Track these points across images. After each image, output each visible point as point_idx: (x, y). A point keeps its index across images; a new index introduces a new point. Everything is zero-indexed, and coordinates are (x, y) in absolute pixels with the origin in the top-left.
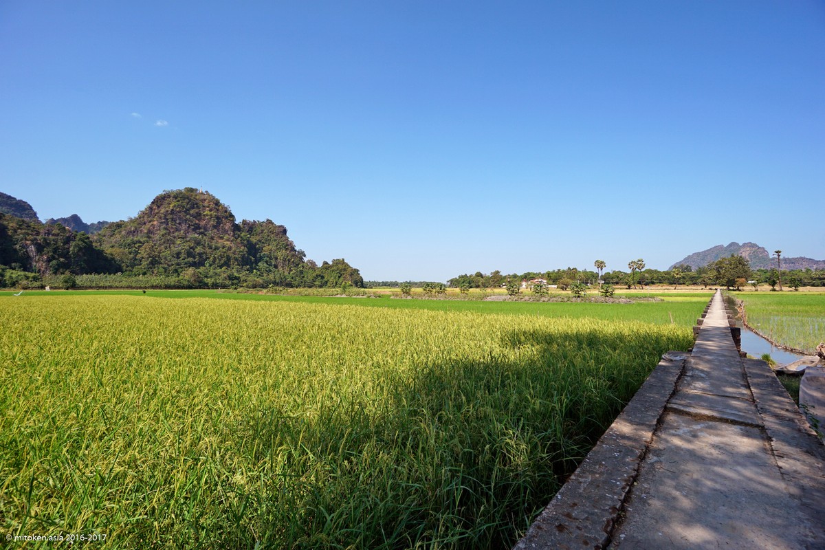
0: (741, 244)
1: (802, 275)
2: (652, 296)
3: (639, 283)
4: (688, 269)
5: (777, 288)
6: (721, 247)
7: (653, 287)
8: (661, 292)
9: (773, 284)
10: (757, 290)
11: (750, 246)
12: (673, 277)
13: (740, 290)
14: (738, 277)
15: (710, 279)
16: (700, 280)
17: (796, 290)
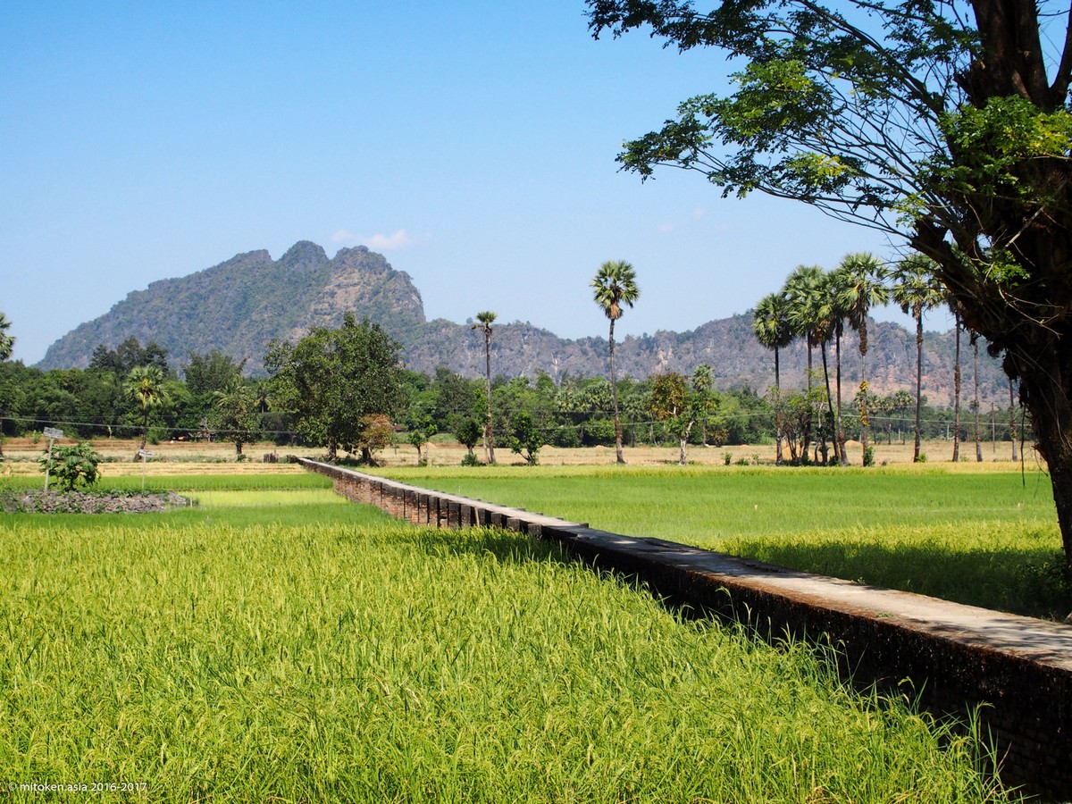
5: (480, 453)
10: (423, 464)
13: (373, 463)
14: (368, 410)
17: (532, 461)
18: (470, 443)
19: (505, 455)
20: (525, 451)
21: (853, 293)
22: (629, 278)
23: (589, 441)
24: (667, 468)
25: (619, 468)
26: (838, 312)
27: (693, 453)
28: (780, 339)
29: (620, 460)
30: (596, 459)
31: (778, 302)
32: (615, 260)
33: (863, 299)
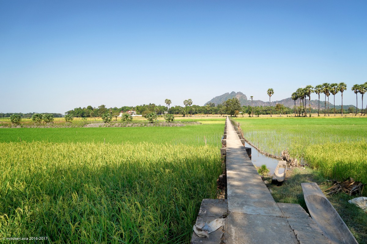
0: (236, 93)
2: (195, 121)
3: (189, 113)
4: (213, 105)
5: (251, 115)
6: (228, 93)
7: (196, 115)
8: (200, 118)
9: (250, 113)
10: (243, 117)
11: (240, 94)
12: (206, 109)
13: (236, 117)
14: (236, 110)
15: (223, 111)
16: (219, 112)
17: (258, 116)
19: (254, 116)
20: (257, 115)
21: (308, 91)
22: (272, 91)
23: (267, 114)
24: (278, 117)
25: (271, 117)
26: (305, 94)
27: (282, 115)
28: (295, 99)
29: (271, 116)
30: (268, 116)
31: (295, 93)
32: (270, 88)
33: (310, 92)
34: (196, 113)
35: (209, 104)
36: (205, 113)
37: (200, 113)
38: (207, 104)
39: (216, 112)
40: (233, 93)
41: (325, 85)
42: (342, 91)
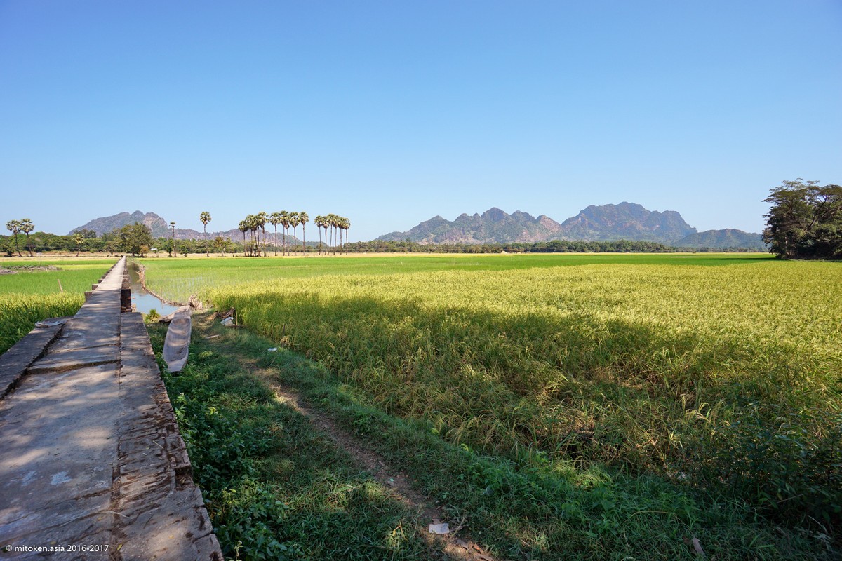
0: (145, 214)
1: (190, 244)
2: (46, 265)
3: (27, 249)
4: (92, 234)
5: (172, 254)
6: (126, 214)
7: (48, 254)
8: (59, 260)
9: (170, 251)
11: (152, 216)
12: (74, 242)
13: (144, 257)
14: (142, 244)
15: (116, 246)
16: (105, 247)
17: (186, 256)
18: (170, 252)
19: (178, 255)
20: (184, 254)
21: (261, 220)
26: (258, 224)
27: (226, 254)
28: (245, 230)
29: (208, 256)
31: (244, 222)
32: (205, 212)
33: (263, 222)
34: (48, 250)
35: (80, 233)
36: (72, 251)
37: (56, 249)
38: (76, 232)
39: (99, 248)
40: (137, 213)
41: (283, 213)
42: (303, 223)
